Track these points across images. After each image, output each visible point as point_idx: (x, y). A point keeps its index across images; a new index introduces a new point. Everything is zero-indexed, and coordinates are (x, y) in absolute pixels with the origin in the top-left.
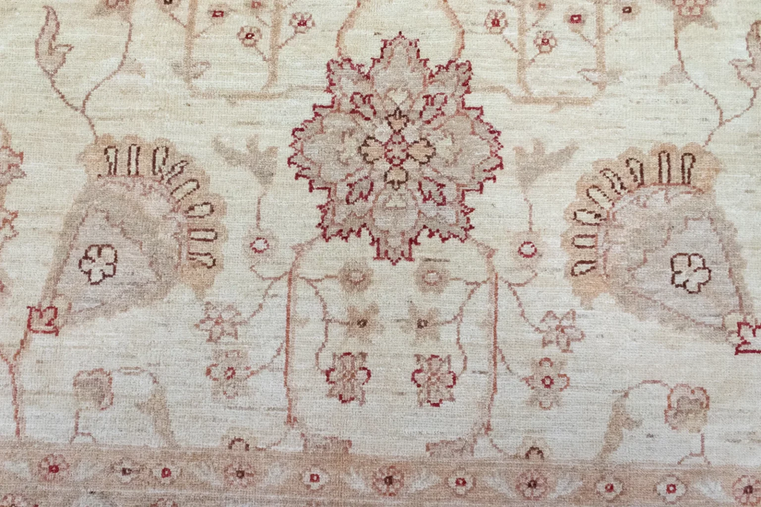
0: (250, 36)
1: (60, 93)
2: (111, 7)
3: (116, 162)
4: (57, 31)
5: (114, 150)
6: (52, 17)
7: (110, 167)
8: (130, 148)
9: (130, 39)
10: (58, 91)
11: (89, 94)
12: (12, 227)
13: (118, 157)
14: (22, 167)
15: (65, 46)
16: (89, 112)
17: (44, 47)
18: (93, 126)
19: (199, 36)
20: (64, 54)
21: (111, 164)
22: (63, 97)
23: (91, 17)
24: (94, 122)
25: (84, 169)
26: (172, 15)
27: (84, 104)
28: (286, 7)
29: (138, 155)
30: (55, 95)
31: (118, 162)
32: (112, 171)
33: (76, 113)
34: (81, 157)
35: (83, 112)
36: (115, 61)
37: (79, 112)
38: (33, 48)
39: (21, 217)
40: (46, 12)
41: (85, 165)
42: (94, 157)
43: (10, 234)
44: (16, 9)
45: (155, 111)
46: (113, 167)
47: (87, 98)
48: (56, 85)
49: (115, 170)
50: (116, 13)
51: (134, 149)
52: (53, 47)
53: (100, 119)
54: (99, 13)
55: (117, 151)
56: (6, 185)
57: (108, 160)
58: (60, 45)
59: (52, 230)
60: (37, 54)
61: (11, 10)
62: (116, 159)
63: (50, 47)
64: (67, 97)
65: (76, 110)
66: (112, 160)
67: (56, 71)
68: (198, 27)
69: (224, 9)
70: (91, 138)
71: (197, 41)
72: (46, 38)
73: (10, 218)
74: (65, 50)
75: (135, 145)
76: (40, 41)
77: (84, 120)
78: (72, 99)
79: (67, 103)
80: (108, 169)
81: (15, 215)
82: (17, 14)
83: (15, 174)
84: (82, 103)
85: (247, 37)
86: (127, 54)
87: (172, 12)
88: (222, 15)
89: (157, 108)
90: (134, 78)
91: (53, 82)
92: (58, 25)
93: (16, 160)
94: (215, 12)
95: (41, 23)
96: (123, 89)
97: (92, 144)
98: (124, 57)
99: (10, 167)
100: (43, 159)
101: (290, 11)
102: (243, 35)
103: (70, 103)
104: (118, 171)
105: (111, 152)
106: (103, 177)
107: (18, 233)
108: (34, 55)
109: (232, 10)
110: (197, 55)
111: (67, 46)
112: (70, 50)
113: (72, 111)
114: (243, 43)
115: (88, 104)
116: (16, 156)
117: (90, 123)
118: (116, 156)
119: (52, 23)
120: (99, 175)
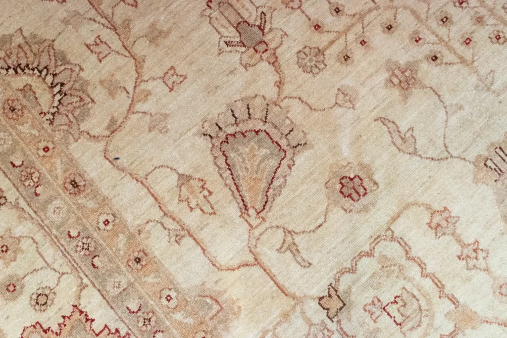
0: (498, 37)
1: (429, 158)
2: (407, 89)
3: (497, 166)
4: (397, 127)
5: (489, 160)
6: (386, 122)
7: (496, 171)
8: (496, 152)
9: (439, 96)
10: (427, 158)
11: (445, 144)
12: (482, 250)
13: (495, 162)
14: (452, 215)
15: (408, 131)
16: (455, 154)
17: (399, 142)
18: (464, 159)
19: (474, 61)
20: (412, 135)
21: (495, 169)
22: (432, 159)
23: (406, 103)
24: (463, 156)
25: (485, 185)
26: (446, 64)
27: (448, 152)
28: (494, 7)
29: (503, 152)
30: (428, 161)
31: (498, 165)
32: (499, 172)
33: (448, 160)
34: (476, 181)
35: (452, 156)
36: (442, 114)
37: (449, 158)
38: (394, 148)
39: (481, 241)
40: (380, 122)
41: (483, 183)
42: (482, 174)
43: (484, 254)
44: (360, 136)
45: (488, 121)
46: (498, 170)
47: (446, 147)
48: (423, 156)
49: (500, 170)
50: (414, 90)
51: (498, 150)
52: (403, 136)
53: (463, 152)
54: (406, 98)
55: (491, 159)
56: (455, 232)
57: (492, 169)
58: (405, 133)
59: (502, 232)
60: (399, 149)
61: (358, 138)
62: (495, 164)
63: (402, 139)
64: (435, 156)
65: (447, 158)
66: (493, 167)
67: (416, 149)
68: (468, 57)
69: (467, 36)
70: (471, 167)
71: (476, 64)
72: (396, 135)
73: (475, 247)
74: (410, 132)
75: (496, 148)
76: (394, 140)
77: (456, 160)
78: (439, 155)
79: (438, 160)
80: (496, 173)
81: (477, 242)
82: (364, 138)
83: (454, 221)
84: (446, 152)
85: (498, 39)
86: (445, 105)
87: (444, 62)
88: (470, 40)
89: (488, 119)
90: (459, 114)
91: (420, 156)
92: (393, 123)
93: (446, 214)
94: (465, 42)
95: (385, 130)
96: (459, 125)
97: (475, 169)
98: (445, 108)
99: (447, 221)
100: (459, 200)
101: (499, 7)
102: (494, 40)
103: (440, 158)
104: (502, 169)
105: (489, 163)
106: (499, 180)
107: (488, 250)
108: (397, 151)
109: (471, 33)
110: (483, 72)
111: (409, 129)
112: (413, 131)
113: (445, 162)
114: (499, 44)
115: (450, 149)
116: (444, 211)
117: (461, 159)
118: (493, 163)
119: (391, 125)
120: (496, 181)
